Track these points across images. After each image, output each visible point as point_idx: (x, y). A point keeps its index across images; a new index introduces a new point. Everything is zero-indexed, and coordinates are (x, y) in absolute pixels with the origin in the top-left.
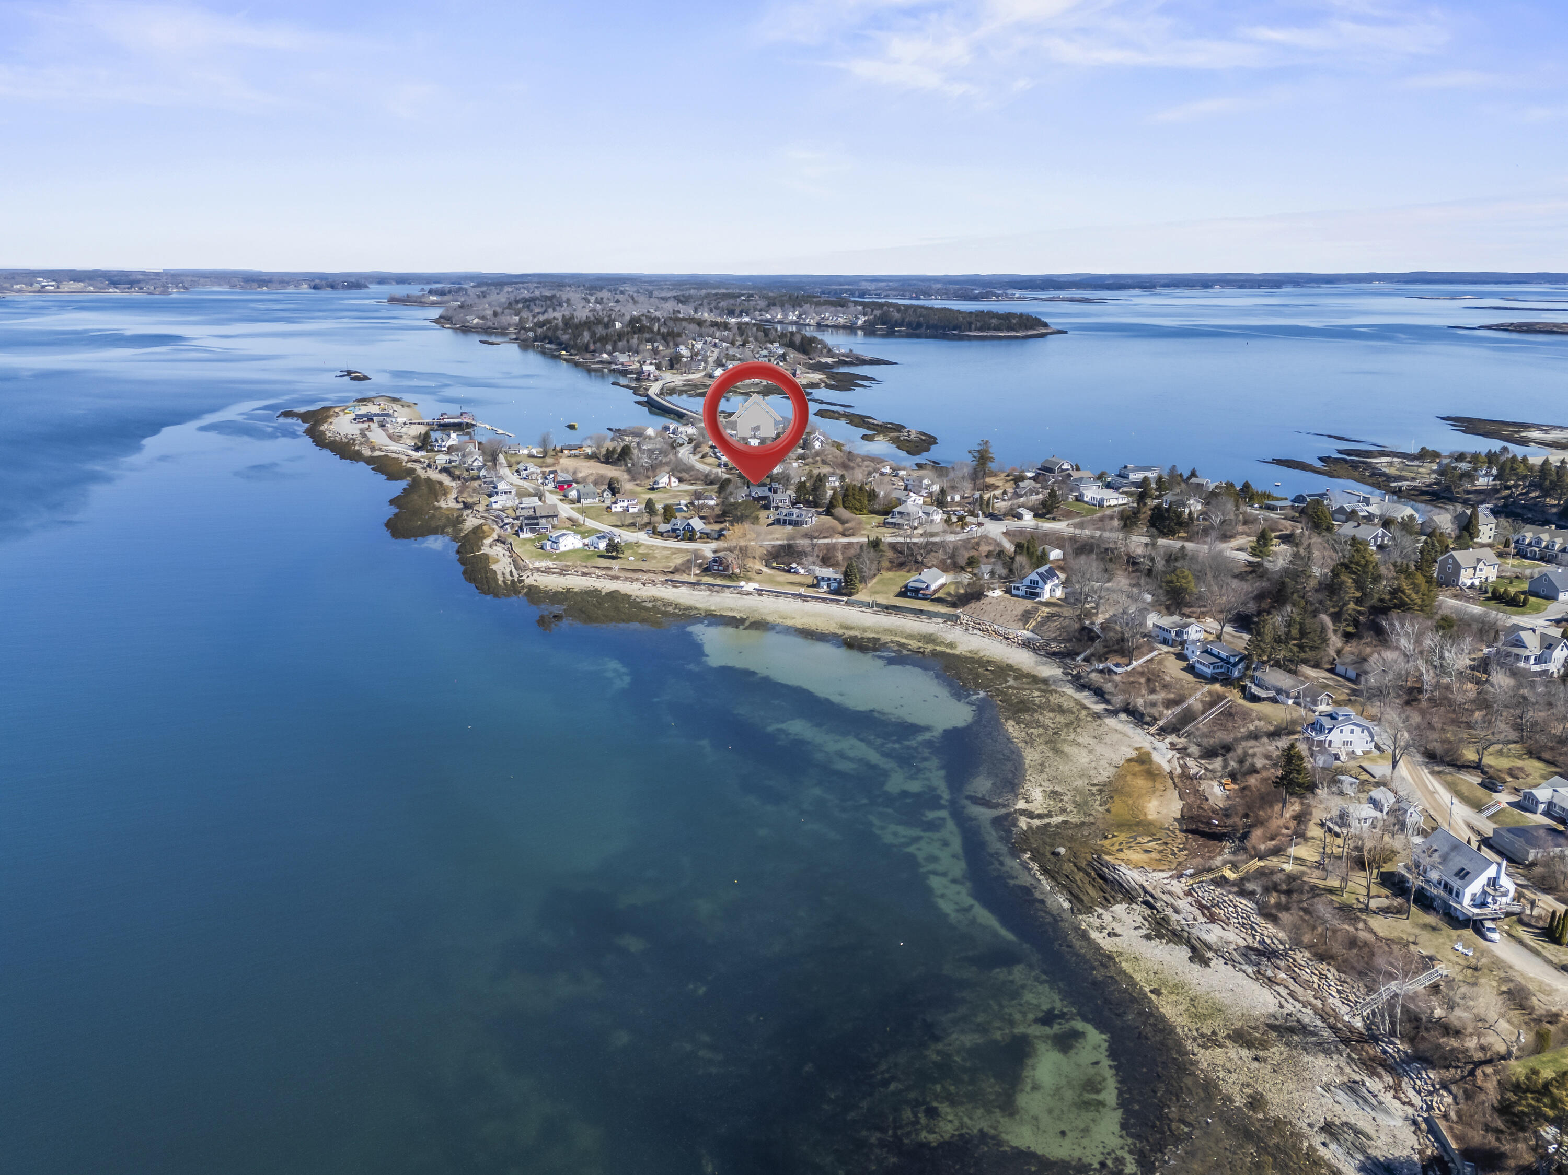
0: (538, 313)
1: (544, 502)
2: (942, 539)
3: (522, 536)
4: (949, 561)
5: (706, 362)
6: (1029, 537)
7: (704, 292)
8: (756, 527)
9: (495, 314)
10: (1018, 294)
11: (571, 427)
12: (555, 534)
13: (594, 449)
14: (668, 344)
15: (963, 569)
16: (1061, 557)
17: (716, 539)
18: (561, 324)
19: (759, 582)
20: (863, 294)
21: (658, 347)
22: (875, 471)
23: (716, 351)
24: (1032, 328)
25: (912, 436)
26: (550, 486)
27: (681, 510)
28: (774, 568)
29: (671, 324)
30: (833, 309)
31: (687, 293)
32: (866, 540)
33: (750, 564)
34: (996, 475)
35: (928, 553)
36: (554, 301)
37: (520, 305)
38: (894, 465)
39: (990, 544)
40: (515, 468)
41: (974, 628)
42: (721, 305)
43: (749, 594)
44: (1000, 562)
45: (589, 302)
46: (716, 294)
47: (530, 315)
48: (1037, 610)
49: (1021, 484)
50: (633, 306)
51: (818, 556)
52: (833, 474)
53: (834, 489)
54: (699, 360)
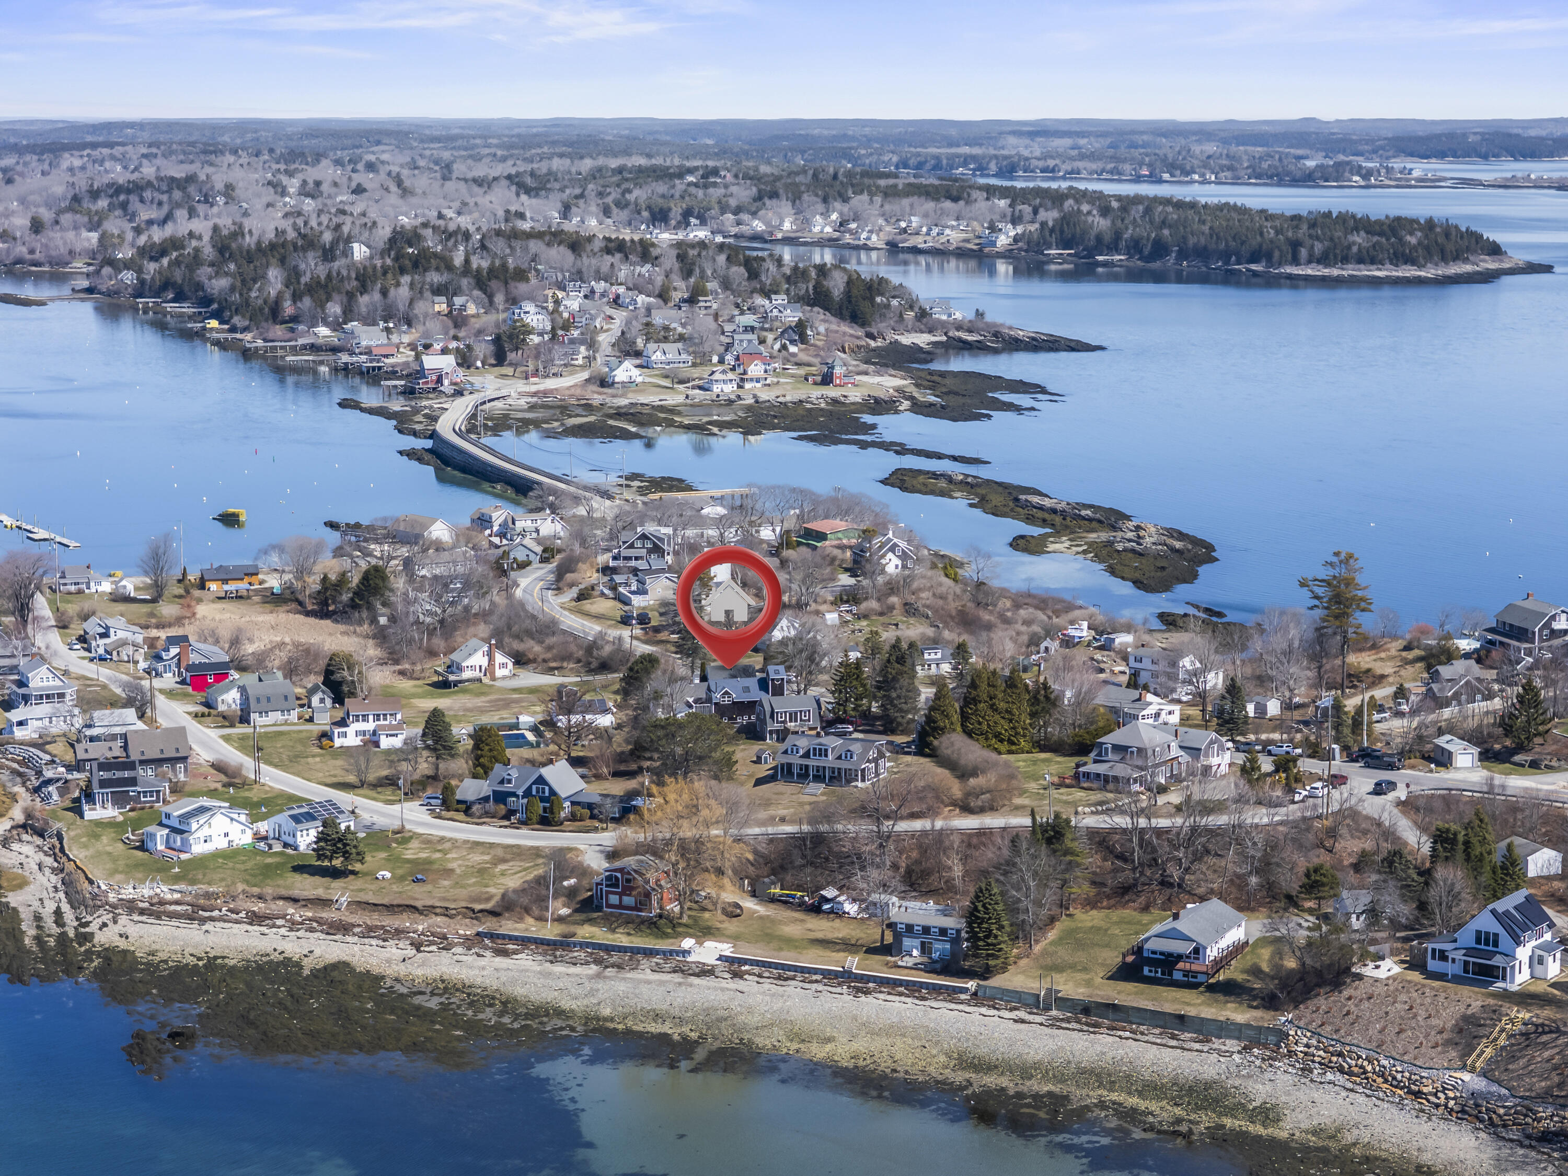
0: (150, 222)
1: (152, 722)
2: (1233, 819)
3: (93, 813)
4: (1254, 880)
5: (592, 345)
6: (1469, 814)
7: (587, 164)
8: (727, 789)
9: (37, 226)
10: (1419, 168)
11: (229, 520)
12: (178, 808)
13: (287, 577)
14: (491, 297)
15: (1292, 901)
16: (1556, 868)
17: (617, 820)
18: (208, 251)
19: (734, 939)
20: (1008, 170)
21: (464, 307)
22: (1049, 633)
23: (620, 317)
24: (1457, 257)
25: (1148, 541)
26: (169, 680)
27: (520, 741)
28: (773, 900)
29: (499, 246)
30: (930, 205)
31: (542, 167)
32: (1027, 821)
33: (708, 888)
34: (1374, 647)
35: (1197, 858)
36: (192, 189)
37: (103, 203)
38: (1100, 618)
39: (1365, 832)
40: (77, 629)
41: (1326, 1066)
42: (631, 197)
43: (706, 971)
44: (1391, 883)
45: (284, 193)
46: (620, 170)
47: (128, 226)
48: (1495, 1014)
49: (1445, 671)
50: (400, 202)
51: (895, 867)
52: (935, 643)
53: (937, 682)
54: (572, 341)
